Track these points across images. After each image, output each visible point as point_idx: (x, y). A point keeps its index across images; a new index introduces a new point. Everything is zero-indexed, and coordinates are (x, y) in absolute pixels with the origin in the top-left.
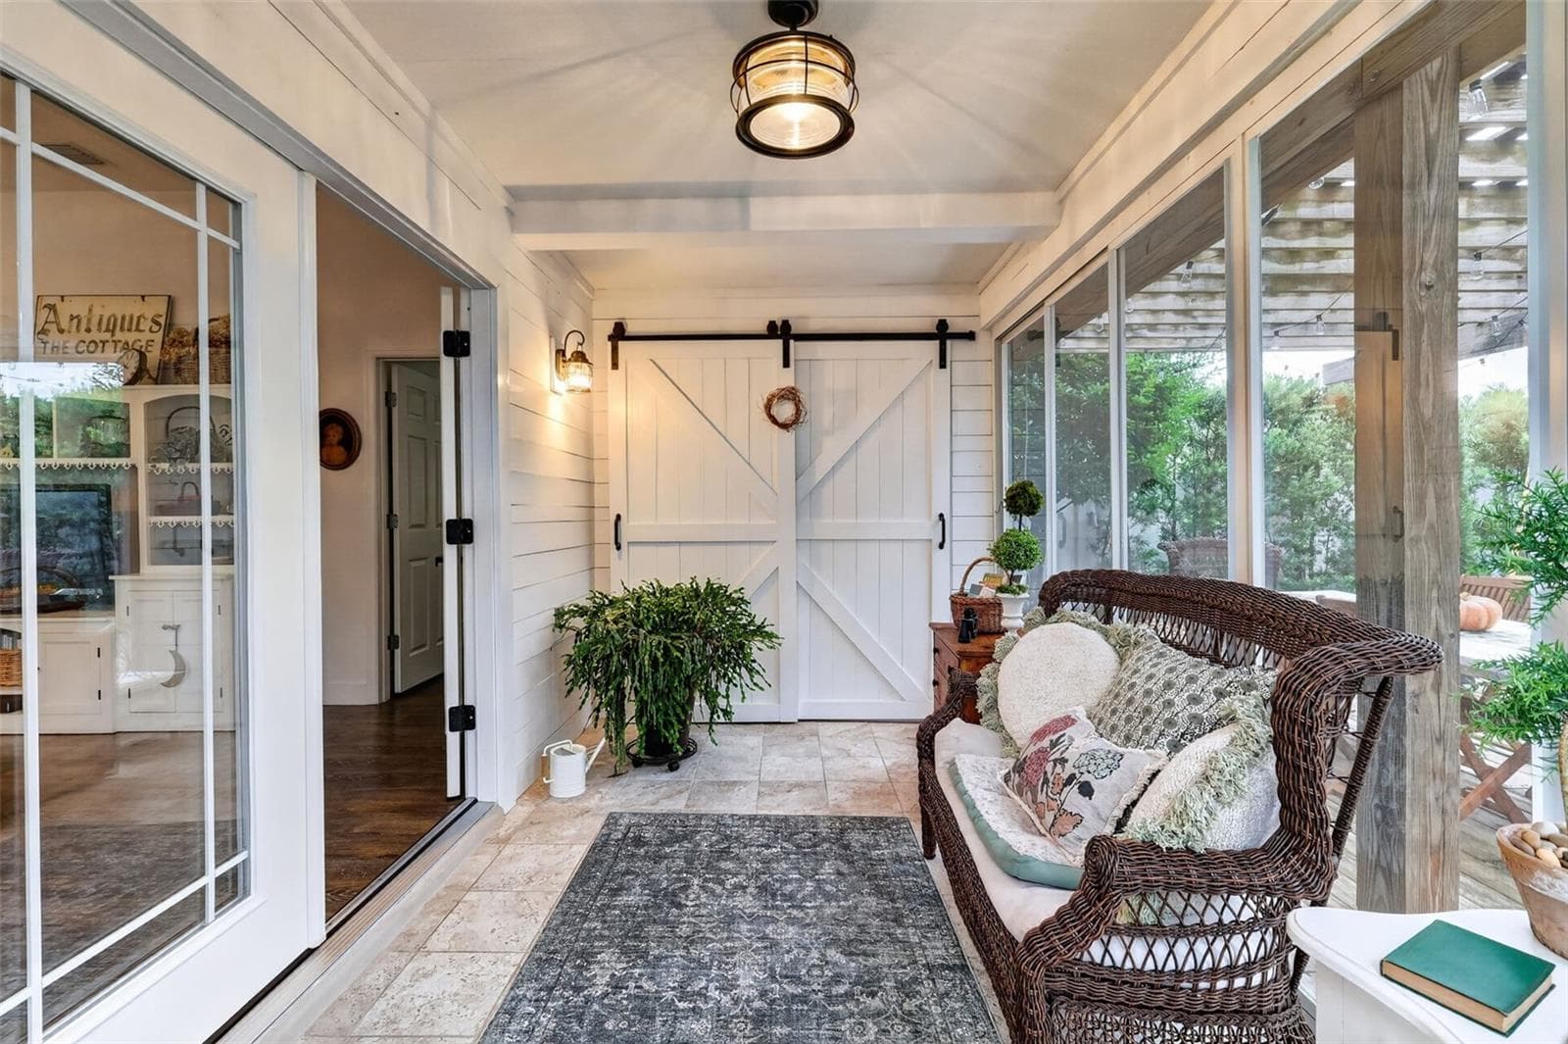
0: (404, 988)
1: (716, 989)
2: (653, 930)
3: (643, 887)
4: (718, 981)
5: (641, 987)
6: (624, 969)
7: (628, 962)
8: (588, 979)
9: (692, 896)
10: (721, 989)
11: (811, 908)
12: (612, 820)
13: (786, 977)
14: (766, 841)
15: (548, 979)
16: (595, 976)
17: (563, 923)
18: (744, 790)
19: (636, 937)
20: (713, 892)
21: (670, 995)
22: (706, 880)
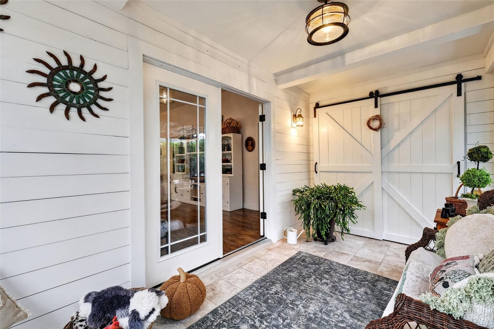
0: (234, 274)
1: (302, 306)
2: (294, 284)
3: (298, 273)
4: (303, 304)
5: (282, 296)
6: (281, 290)
7: (283, 289)
8: (271, 289)
9: (310, 280)
10: (303, 307)
11: (348, 299)
12: (300, 253)
13: (325, 313)
14: (344, 274)
15: (262, 285)
16: (273, 288)
17: (273, 273)
18: (347, 256)
19: (288, 284)
20: (317, 281)
21: (288, 301)
22: (317, 278)
